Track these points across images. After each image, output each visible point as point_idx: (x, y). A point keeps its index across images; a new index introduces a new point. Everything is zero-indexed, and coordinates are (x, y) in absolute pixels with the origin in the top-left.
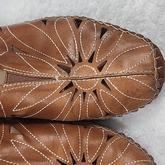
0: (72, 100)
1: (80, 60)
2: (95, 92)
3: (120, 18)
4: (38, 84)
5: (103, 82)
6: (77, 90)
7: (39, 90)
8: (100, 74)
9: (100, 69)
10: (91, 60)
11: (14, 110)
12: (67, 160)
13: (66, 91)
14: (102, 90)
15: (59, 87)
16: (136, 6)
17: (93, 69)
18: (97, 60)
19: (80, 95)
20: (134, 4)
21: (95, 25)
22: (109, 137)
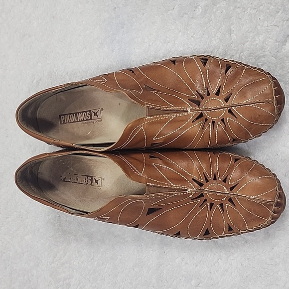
0: (203, 128)
1: (208, 94)
2: (223, 120)
3: (242, 54)
4: (174, 116)
5: (230, 111)
6: (206, 120)
7: (174, 121)
8: (227, 105)
9: (227, 100)
10: (218, 94)
11: (154, 139)
12: (201, 179)
13: (197, 120)
14: (228, 118)
15: (192, 117)
16: (256, 42)
17: (221, 101)
18: (223, 93)
19: (210, 124)
20: (255, 41)
21: (220, 62)
22: (236, 160)
